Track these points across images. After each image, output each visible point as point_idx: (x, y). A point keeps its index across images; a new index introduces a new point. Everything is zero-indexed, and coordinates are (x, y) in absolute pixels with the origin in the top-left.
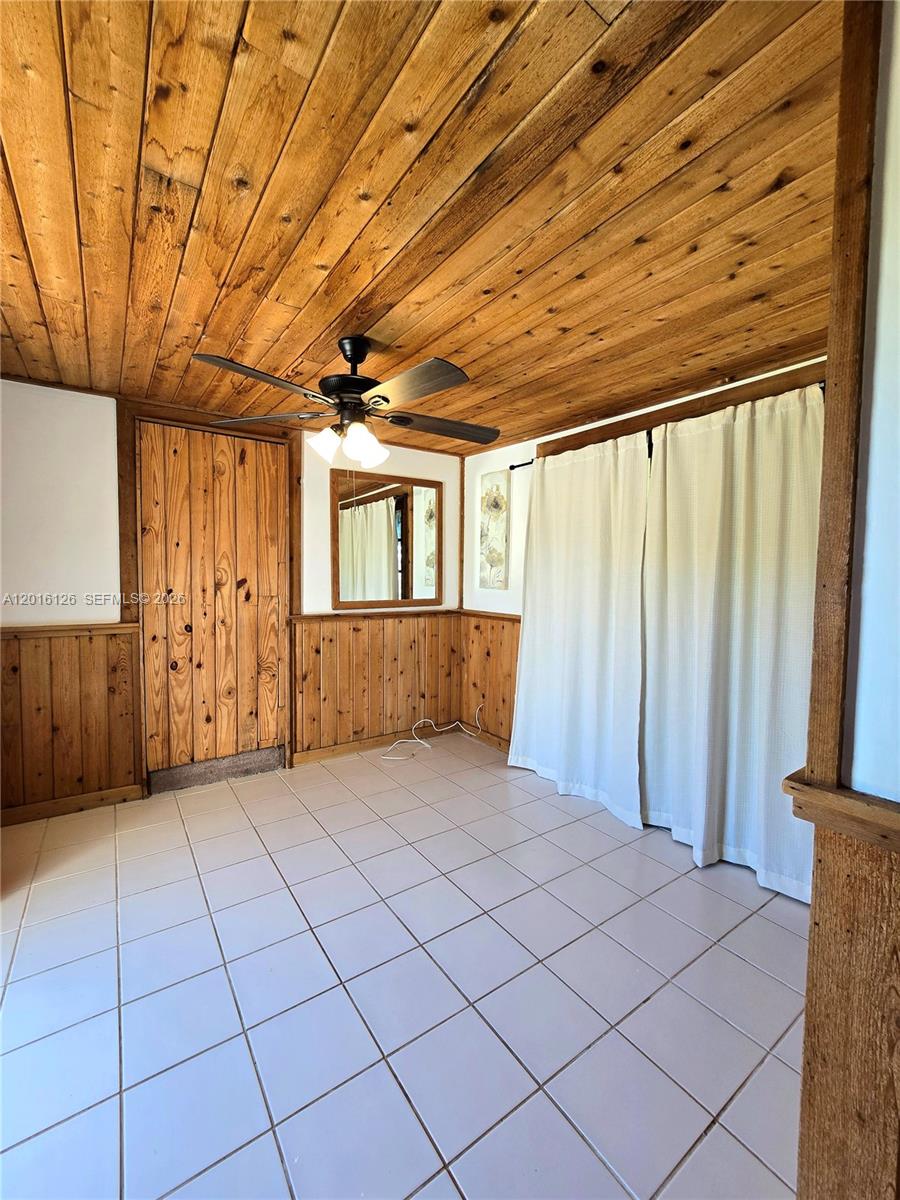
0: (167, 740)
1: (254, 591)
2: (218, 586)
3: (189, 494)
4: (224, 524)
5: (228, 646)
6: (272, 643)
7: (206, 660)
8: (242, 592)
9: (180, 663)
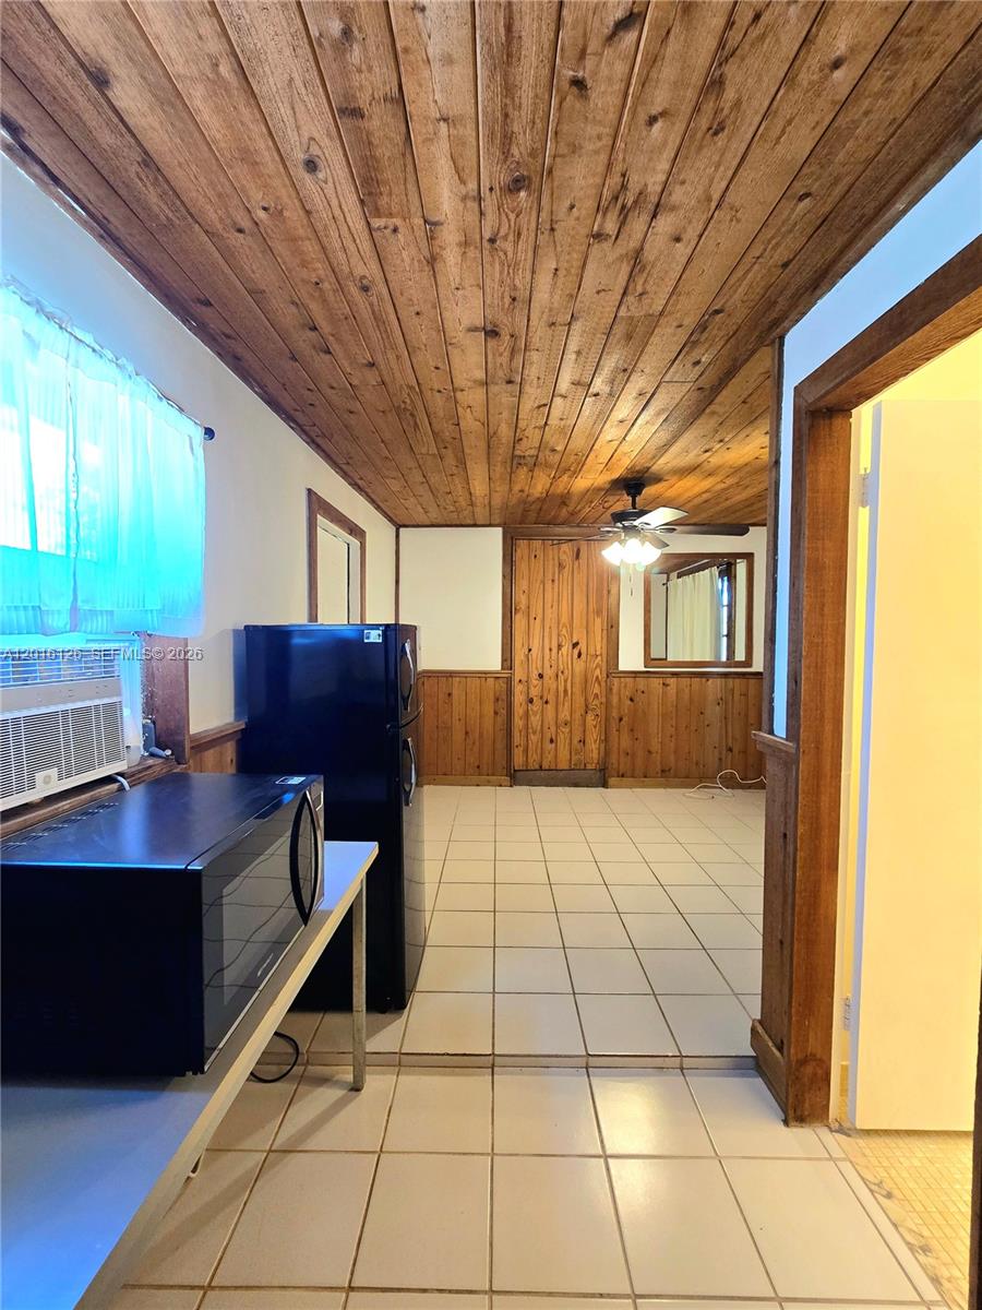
0: (526, 750)
1: (584, 651)
2: (560, 647)
3: (543, 582)
4: (565, 602)
5: (565, 691)
6: (597, 690)
7: (551, 698)
8: (576, 652)
9: (535, 699)
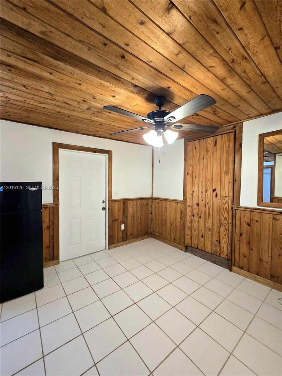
1: (219, 194)
2: (206, 191)
3: (199, 160)
4: (209, 169)
6: (226, 215)
7: (202, 216)
8: (214, 194)
9: (195, 215)
